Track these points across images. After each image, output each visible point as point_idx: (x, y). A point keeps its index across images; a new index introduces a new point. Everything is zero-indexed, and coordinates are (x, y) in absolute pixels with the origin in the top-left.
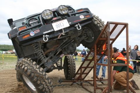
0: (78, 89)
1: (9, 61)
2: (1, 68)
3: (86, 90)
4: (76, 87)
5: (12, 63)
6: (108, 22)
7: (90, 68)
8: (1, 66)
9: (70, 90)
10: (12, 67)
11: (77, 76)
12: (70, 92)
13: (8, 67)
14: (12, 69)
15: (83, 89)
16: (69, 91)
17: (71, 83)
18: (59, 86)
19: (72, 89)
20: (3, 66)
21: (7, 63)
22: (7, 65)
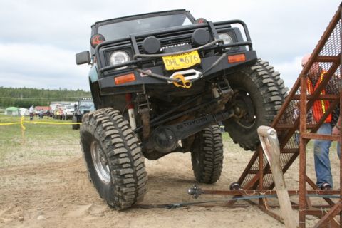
1: (41, 138)
2: (17, 157)
3: (275, 216)
5: (49, 142)
7: (291, 155)
8: (18, 150)
10: (49, 153)
11: (250, 177)
12: (230, 224)
13: (38, 152)
15: (266, 216)
16: (225, 221)
17: (229, 198)
20: (22, 152)
21: (35, 144)
22: (34, 149)
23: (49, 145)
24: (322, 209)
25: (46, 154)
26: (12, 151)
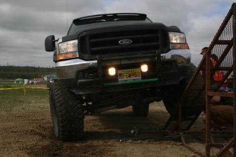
0: (173, 147)
1: (37, 98)
2: (20, 109)
3: (191, 149)
4: (169, 144)
5: (42, 100)
6: (234, 4)
8: (21, 105)
9: (156, 148)
10: (41, 107)
13: (34, 107)
14: (42, 111)
15: (184, 148)
18: (134, 142)
19: (162, 147)
20: (24, 106)
21: (32, 101)
22: (32, 105)
23: (42, 102)
24: (221, 143)
25: (39, 108)
26: (17, 106)
